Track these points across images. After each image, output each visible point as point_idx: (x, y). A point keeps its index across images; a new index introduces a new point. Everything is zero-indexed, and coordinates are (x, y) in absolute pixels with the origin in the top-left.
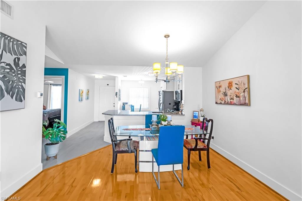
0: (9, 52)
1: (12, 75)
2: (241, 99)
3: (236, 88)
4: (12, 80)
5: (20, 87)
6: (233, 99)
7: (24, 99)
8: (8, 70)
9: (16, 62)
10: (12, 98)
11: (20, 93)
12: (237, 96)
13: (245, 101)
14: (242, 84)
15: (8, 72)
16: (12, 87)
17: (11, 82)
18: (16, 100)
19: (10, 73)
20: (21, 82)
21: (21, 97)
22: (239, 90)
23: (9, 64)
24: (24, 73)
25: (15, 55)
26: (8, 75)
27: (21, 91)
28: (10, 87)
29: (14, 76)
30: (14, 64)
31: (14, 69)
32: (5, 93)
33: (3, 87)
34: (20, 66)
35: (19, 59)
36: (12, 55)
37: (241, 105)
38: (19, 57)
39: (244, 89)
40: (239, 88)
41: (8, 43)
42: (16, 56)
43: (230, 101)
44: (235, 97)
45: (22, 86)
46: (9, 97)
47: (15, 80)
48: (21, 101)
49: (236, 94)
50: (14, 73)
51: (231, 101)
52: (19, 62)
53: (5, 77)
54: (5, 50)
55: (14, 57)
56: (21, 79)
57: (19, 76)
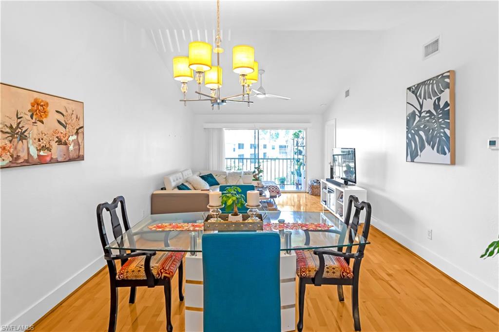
0: (429, 98)
1: (432, 122)
2: (71, 148)
3: (59, 122)
4: (432, 127)
5: (442, 135)
6: (49, 149)
7: (449, 151)
8: (428, 118)
9: (436, 106)
10: (433, 149)
11: (442, 143)
12: (60, 142)
13: (78, 153)
14: (74, 117)
15: (428, 121)
16: (433, 136)
17: (431, 131)
18: (438, 152)
19: (430, 120)
20: (443, 128)
21: (444, 148)
22: (65, 127)
23: (429, 111)
24: (447, 115)
25: (434, 97)
26: (428, 124)
27: (443, 140)
28: (430, 136)
29: (434, 122)
30: (434, 109)
31: (433, 115)
32: (426, 144)
33: (424, 138)
34: (441, 107)
35: (439, 99)
36: (431, 99)
37: (70, 160)
38: (440, 95)
39: (78, 128)
40: (66, 124)
41: (428, 88)
42: (436, 98)
43: (38, 156)
44: (54, 145)
45: (445, 133)
46: (430, 148)
47: (436, 128)
48: (445, 154)
49: (57, 137)
50: (434, 119)
51: (42, 153)
52: (440, 103)
53: (425, 126)
54: (425, 98)
55: (434, 99)
56: (443, 124)
57: (440, 120)
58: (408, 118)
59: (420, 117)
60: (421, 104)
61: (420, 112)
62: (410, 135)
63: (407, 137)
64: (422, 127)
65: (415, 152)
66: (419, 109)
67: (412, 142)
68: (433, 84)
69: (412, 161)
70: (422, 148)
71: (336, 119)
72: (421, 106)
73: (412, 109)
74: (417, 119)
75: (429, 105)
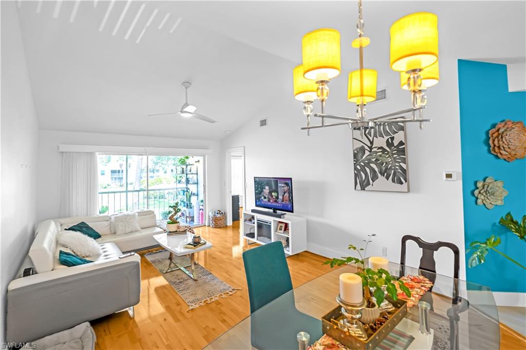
0: (380, 136)
1: (385, 157)
4: (386, 161)
5: (398, 168)
7: (406, 182)
8: (380, 153)
9: (389, 144)
10: (388, 180)
11: (398, 174)
15: (380, 156)
16: (387, 169)
17: (385, 164)
18: (393, 181)
19: (383, 155)
20: (399, 162)
21: (400, 179)
23: (381, 147)
24: (403, 152)
25: (387, 136)
26: (381, 158)
27: (399, 172)
28: (384, 169)
29: (388, 157)
30: (387, 146)
31: (387, 151)
32: (379, 175)
33: (377, 170)
34: (395, 145)
35: (392, 138)
36: (383, 137)
38: (393, 135)
41: (379, 128)
42: (389, 137)
45: (401, 166)
46: (384, 178)
47: (390, 161)
48: (402, 183)
50: (387, 154)
52: (394, 141)
53: (377, 160)
54: (375, 136)
55: (386, 138)
56: (398, 159)
57: (395, 156)
58: (356, 152)
59: (370, 151)
60: (372, 140)
61: (371, 148)
62: (358, 167)
63: (355, 169)
64: (374, 160)
65: (365, 182)
66: (370, 145)
67: (361, 172)
68: (384, 125)
69: (363, 189)
70: (375, 178)
71: (244, 147)
72: (372, 143)
73: (360, 145)
74: (367, 153)
75: (380, 142)
